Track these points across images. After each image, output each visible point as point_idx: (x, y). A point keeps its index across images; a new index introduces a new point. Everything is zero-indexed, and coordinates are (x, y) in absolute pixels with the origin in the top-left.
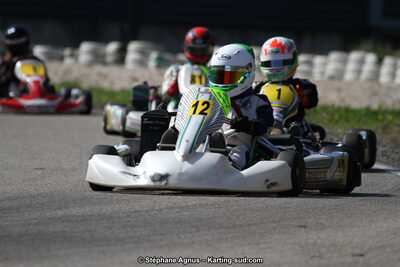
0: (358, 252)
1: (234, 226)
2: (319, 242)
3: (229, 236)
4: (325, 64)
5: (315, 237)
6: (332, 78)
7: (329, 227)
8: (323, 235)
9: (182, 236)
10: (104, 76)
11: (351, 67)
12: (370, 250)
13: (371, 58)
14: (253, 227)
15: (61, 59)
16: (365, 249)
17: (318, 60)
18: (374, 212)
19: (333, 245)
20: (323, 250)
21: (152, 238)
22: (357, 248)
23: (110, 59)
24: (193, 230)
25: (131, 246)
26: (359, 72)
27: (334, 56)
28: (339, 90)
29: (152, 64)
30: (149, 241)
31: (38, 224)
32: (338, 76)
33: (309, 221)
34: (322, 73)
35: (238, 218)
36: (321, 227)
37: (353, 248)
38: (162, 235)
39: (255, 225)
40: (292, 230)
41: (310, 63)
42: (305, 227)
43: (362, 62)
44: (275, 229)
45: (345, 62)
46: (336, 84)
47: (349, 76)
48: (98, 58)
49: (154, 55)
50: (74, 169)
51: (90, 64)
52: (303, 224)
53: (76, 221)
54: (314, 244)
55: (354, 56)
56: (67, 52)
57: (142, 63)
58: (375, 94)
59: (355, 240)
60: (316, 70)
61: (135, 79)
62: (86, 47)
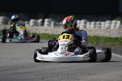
1: (69, 74)
2: (94, 79)
4: (105, 24)
5: (93, 77)
6: (107, 28)
7: (98, 74)
8: (95, 76)
10: (37, 29)
11: (113, 25)
13: (119, 22)
14: (74, 75)
17: (103, 23)
18: (112, 69)
19: (98, 79)
23: (39, 24)
26: (115, 26)
27: (107, 22)
28: (109, 32)
29: (52, 25)
31: (8, 75)
32: (109, 28)
33: (92, 72)
34: (104, 27)
35: (70, 72)
36: (96, 74)
39: (75, 74)
40: (86, 75)
41: (100, 24)
42: (90, 74)
43: (116, 23)
44: (81, 75)
45: (111, 24)
46: (108, 30)
47: (112, 28)
48: (36, 24)
49: (53, 23)
50: (23, 58)
51: (33, 26)
52: (90, 73)
53: (20, 74)
54: (92, 79)
55: (114, 21)
56: (26, 22)
57: (49, 25)
58: (120, 33)
59: (105, 78)
60: (102, 26)
61: (47, 30)
62: (32, 21)
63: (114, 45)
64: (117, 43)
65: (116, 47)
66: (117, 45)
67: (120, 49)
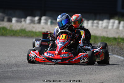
0: (102, 82)
1: (64, 74)
2: (90, 78)
3: (62, 77)
4: (102, 23)
5: (89, 77)
6: (105, 28)
7: (94, 74)
8: (92, 76)
9: (48, 77)
10: (34, 27)
11: (111, 24)
12: (106, 81)
13: (117, 22)
15: (21, 22)
16: (104, 81)
17: (100, 22)
18: (109, 69)
19: (94, 80)
20: (91, 81)
21: (38, 77)
22: (102, 80)
23: (36, 22)
24: (51, 75)
25: (31, 80)
26: (113, 26)
27: (105, 21)
28: (107, 32)
29: (49, 23)
30: (37, 78)
31: (3, 73)
32: (107, 27)
33: (88, 72)
34: (102, 26)
36: (92, 74)
37: (100, 81)
38: (41, 76)
39: (71, 73)
40: (82, 75)
41: (98, 23)
42: (86, 74)
43: (114, 23)
44: (77, 74)
45: (109, 23)
46: (106, 30)
47: (110, 27)
48: (32, 22)
49: (50, 21)
50: (19, 56)
51: (30, 24)
52: (86, 73)
53: (15, 72)
54: (88, 79)
55: (112, 21)
56: (23, 20)
57: (46, 23)
58: (117, 33)
59: (102, 78)
60: (100, 25)
61: (43, 28)
62: (29, 18)
63: (111, 45)
64: (115, 43)
65: (114, 47)
66: (115, 45)
67: (117, 49)
